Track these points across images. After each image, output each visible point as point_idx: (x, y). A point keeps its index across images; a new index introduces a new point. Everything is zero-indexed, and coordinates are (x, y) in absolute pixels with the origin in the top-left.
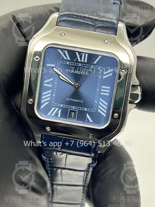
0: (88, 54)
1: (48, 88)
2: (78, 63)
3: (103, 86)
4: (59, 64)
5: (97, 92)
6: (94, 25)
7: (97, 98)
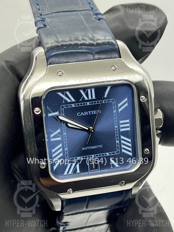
0: (95, 89)
1: (58, 143)
2: (85, 103)
3: (121, 120)
4: (63, 110)
5: (115, 129)
6: (91, 52)
7: (117, 137)
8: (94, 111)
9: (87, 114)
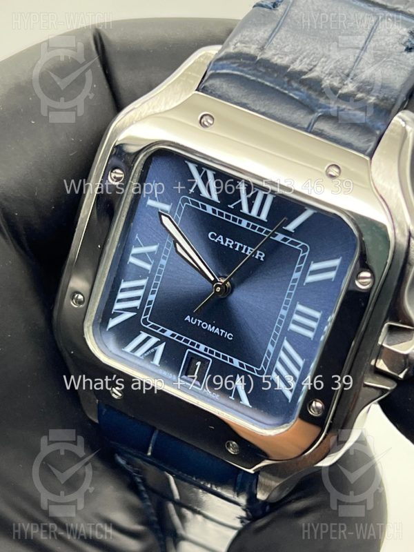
0: (274, 198)
3: (300, 304)
4: (183, 208)
5: (279, 318)
7: (275, 338)
8: (249, 248)
9: (231, 247)
